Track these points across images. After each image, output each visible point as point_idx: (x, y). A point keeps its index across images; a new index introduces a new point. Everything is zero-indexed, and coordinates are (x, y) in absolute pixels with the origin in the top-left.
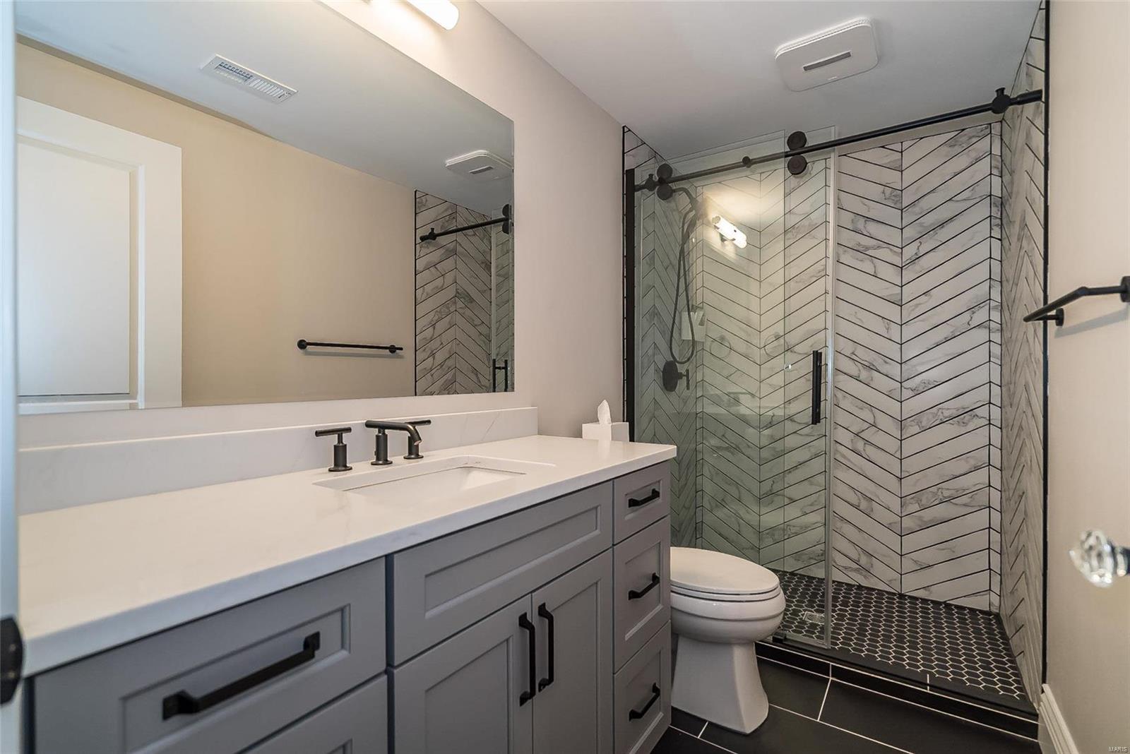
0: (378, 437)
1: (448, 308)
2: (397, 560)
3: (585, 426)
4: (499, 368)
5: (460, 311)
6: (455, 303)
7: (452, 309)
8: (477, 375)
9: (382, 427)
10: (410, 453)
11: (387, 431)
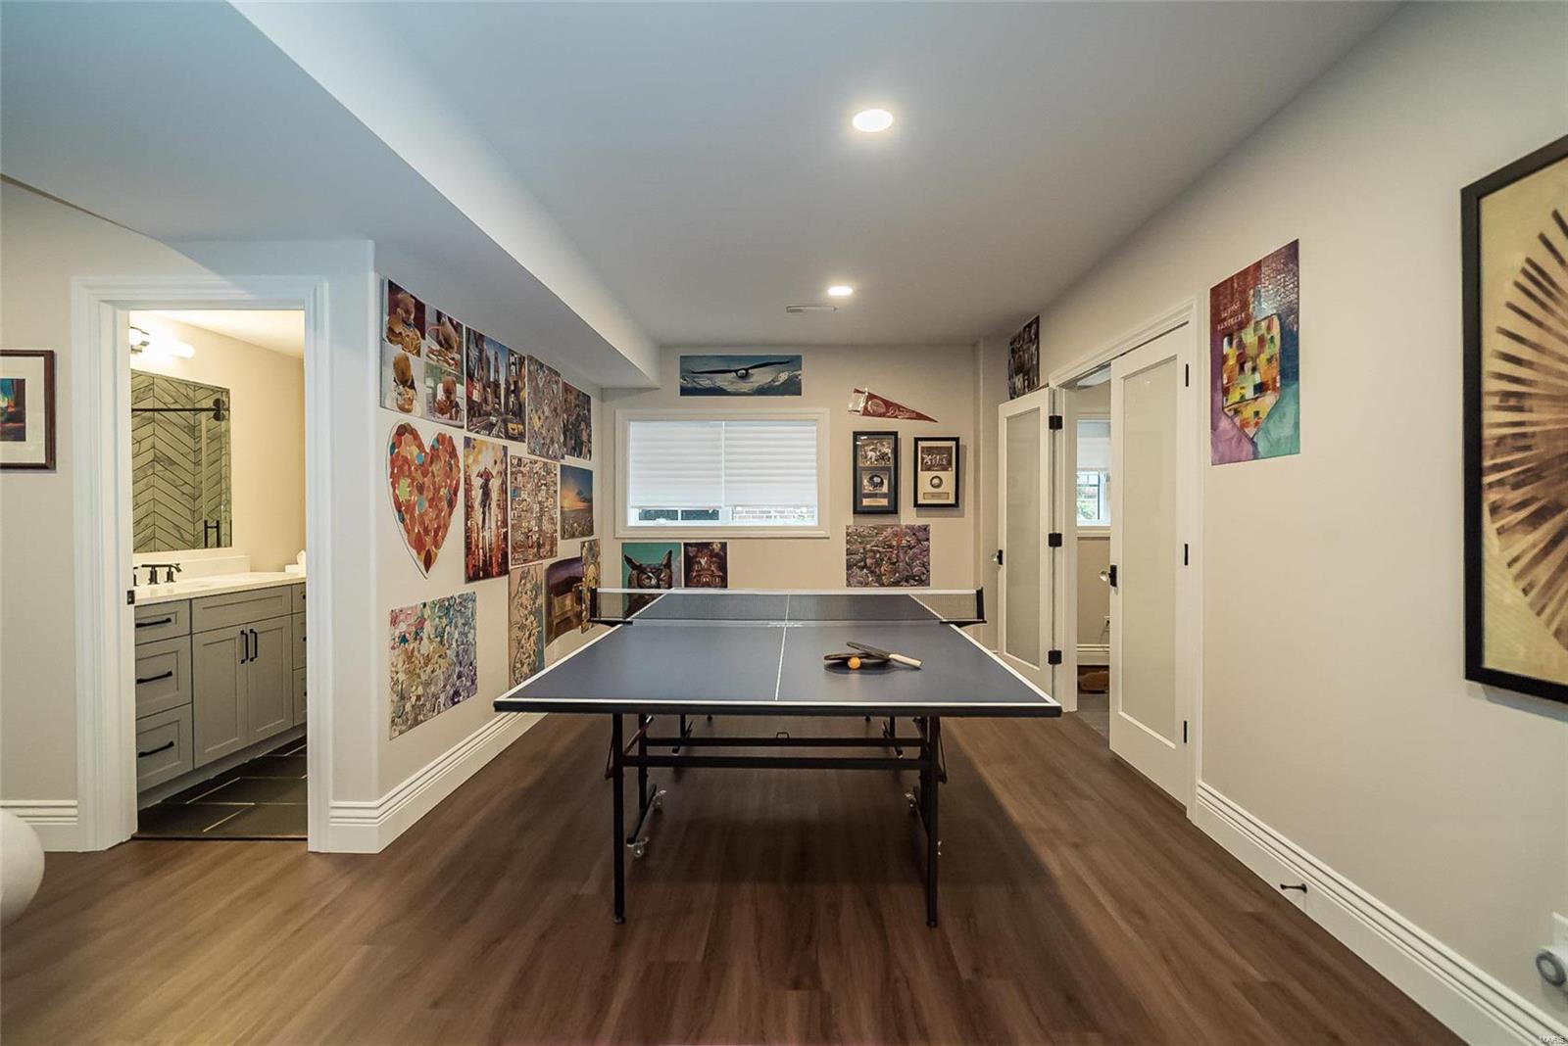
0: (151, 572)
1: (144, 471)
2: (194, 602)
3: (287, 567)
4: (211, 527)
5: (160, 474)
6: (153, 467)
7: (150, 472)
8: (178, 531)
9: (154, 567)
10: (168, 579)
11: (157, 569)
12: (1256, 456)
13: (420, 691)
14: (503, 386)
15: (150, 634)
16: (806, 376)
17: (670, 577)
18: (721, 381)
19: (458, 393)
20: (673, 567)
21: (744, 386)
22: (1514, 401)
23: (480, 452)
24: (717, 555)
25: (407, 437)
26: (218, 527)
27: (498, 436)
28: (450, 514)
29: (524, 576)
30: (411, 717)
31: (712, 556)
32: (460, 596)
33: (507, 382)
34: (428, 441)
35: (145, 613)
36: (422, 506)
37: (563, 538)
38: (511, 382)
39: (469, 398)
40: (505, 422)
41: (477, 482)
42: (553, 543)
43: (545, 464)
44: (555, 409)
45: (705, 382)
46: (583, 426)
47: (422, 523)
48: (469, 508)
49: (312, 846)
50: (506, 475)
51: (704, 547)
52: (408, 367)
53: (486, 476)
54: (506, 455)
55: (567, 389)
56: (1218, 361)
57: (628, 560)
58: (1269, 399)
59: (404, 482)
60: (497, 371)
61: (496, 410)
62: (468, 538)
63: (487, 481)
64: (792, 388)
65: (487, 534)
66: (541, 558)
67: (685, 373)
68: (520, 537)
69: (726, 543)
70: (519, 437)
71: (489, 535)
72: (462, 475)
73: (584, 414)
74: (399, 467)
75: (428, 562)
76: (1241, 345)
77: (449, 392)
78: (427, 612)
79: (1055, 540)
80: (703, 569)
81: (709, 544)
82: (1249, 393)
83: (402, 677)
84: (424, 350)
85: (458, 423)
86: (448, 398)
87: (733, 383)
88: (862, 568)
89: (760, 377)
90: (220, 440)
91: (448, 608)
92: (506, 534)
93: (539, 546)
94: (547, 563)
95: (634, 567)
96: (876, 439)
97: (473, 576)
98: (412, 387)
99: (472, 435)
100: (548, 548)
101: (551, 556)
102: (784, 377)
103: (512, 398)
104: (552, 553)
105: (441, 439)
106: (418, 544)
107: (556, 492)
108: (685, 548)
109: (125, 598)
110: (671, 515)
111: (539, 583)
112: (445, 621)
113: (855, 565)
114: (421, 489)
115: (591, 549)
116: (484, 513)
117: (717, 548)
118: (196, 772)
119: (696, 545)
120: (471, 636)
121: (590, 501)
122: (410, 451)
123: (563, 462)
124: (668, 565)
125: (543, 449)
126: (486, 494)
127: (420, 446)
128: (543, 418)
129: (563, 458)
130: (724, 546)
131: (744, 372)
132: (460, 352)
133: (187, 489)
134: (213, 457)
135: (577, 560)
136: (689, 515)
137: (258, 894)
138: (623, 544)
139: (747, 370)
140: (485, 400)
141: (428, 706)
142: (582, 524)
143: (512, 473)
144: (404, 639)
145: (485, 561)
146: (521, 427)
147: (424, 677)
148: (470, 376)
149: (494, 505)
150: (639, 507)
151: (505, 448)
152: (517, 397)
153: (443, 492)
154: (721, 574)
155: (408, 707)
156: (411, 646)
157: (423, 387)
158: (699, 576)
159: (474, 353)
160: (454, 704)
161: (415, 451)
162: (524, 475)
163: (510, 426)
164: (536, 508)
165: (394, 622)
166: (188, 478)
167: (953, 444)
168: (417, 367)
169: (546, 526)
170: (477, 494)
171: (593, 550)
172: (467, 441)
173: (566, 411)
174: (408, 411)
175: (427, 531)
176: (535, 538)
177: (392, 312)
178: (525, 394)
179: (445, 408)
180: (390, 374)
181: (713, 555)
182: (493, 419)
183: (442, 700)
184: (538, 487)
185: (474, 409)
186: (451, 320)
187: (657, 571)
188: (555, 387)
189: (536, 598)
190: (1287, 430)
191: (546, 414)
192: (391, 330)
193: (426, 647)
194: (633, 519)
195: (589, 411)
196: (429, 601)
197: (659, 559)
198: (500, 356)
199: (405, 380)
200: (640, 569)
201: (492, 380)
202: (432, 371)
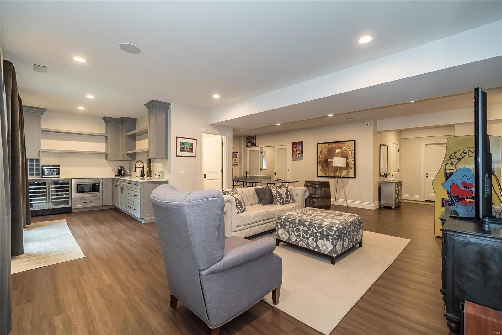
12: (298, 160)
22: (320, 158)
56: (293, 150)
58: (300, 155)
76: (296, 149)
79: (261, 170)
82: (298, 154)
167: (237, 153)
190: (302, 158)
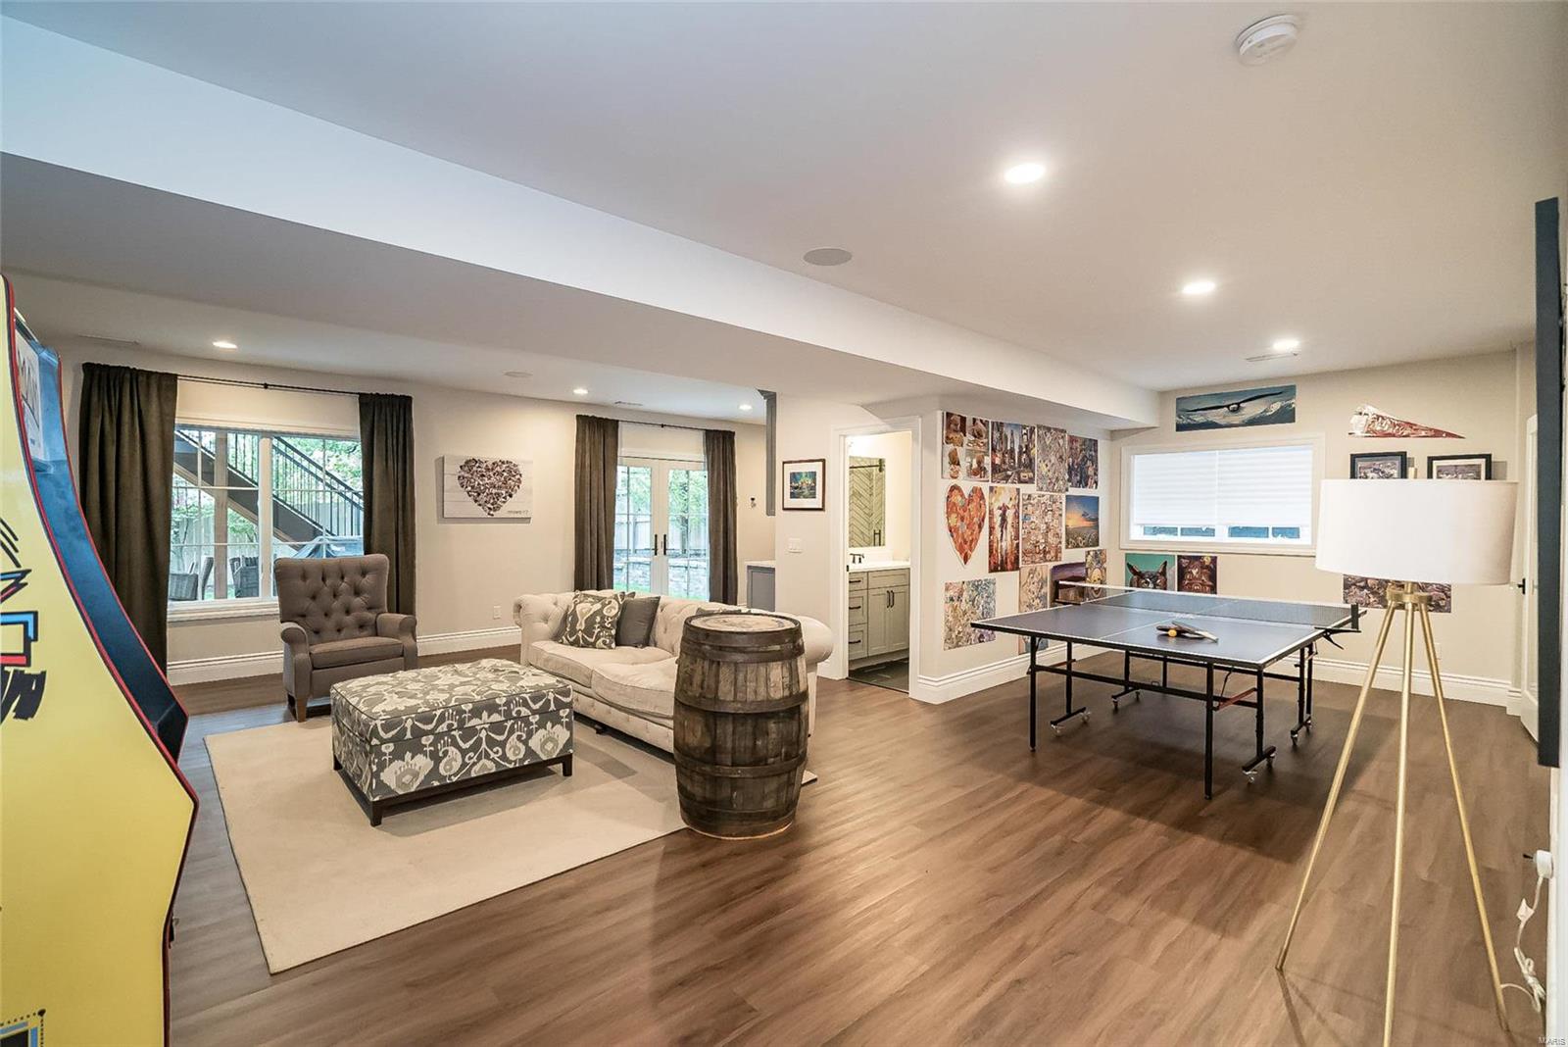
2: (869, 574)
10: (860, 561)
11: (855, 555)
13: (960, 629)
14: (1017, 450)
15: (854, 586)
16: (1300, 403)
17: (1165, 583)
18: (1213, 416)
19: (985, 461)
20: (1168, 576)
21: (1236, 419)
23: (1000, 494)
24: (1208, 567)
25: (956, 491)
26: (880, 534)
27: (1013, 483)
28: (980, 532)
29: (1032, 572)
30: (955, 641)
31: (1202, 568)
32: (986, 580)
33: (1020, 447)
34: (966, 492)
35: (853, 576)
36: (963, 528)
37: (1067, 547)
38: (1023, 446)
39: (993, 463)
40: (1018, 473)
41: (998, 513)
42: (1058, 551)
43: (1052, 496)
44: (1061, 457)
45: (1199, 418)
46: (1089, 463)
47: (963, 538)
48: (992, 529)
49: (910, 696)
50: (1018, 506)
51: (1196, 559)
52: (956, 454)
53: (1004, 509)
54: (1019, 494)
55: (1073, 439)
57: (1130, 567)
59: (954, 516)
60: (1013, 442)
61: (1011, 467)
62: (991, 546)
63: (1004, 512)
64: (1287, 416)
65: (1004, 544)
66: (1046, 561)
67: (1180, 412)
68: (1029, 547)
69: (1216, 557)
70: (1031, 481)
71: (1006, 544)
72: (987, 510)
73: (1091, 455)
74: (951, 508)
75: (966, 559)
77: (979, 463)
78: (965, 586)
80: (1195, 578)
81: (1200, 557)
83: (951, 619)
84: (966, 442)
85: (985, 479)
86: (979, 466)
87: (1224, 417)
88: (1362, 588)
89: (1252, 409)
90: (882, 479)
91: (977, 586)
92: (1018, 544)
93: (1045, 552)
94: (1051, 565)
95: (1135, 573)
96: (1378, 460)
97: (993, 569)
98: (958, 464)
99: (995, 485)
100: (1053, 554)
101: (1056, 560)
102: (1276, 406)
103: (1024, 456)
104: (1056, 558)
105: (975, 490)
106: (961, 549)
107: (1061, 515)
108: (1178, 560)
109: (845, 568)
110: (1172, 531)
111: (1044, 577)
112: (975, 593)
113: (1354, 584)
114: (962, 519)
115: (1096, 555)
116: (1002, 531)
117: (1207, 561)
118: (868, 658)
119: (1189, 557)
120: (991, 605)
121: (1096, 520)
122: (957, 499)
123: (1068, 493)
124: (1164, 573)
125: (1051, 485)
126: (1004, 520)
127: (962, 495)
128: (1049, 465)
129: (1067, 490)
130: (1214, 560)
131: (1235, 406)
132: (987, 437)
133: (867, 511)
134: (878, 491)
135: (1082, 564)
136: (1186, 532)
137: (888, 705)
138: (1127, 554)
139: (1238, 404)
140: (1004, 463)
141: (965, 638)
142: (1089, 537)
143: (1024, 505)
144: (952, 599)
145: (1002, 560)
146: (1031, 474)
147: (962, 622)
148: (994, 450)
149: (1009, 526)
150: (1141, 525)
151: (1018, 490)
152: (1028, 456)
153: (976, 519)
154: (1211, 583)
155: (954, 636)
156: (956, 603)
157: (965, 462)
158: (1191, 584)
159: (997, 435)
160: (980, 642)
161: (960, 498)
162: (1033, 505)
163: (1022, 474)
164: (1043, 527)
165: (947, 589)
166: (868, 505)
168: (961, 452)
169: (1052, 540)
170: (998, 520)
171: (1099, 558)
172: (991, 489)
173: (1071, 456)
174: (956, 478)
175: (966, 542)
176: (1041, 548)
177: (948, 427)
178: (1035, 452)
179: (978, 471)
180: (947, 460)
181: (1203, 566)
182: (1009, 473)
183: (973, 637)
184: (1045, 513)
185: (995, 469)
186: (981, 421)
187: (1154, 577)
188: (1061, 441)
189: (1042, 588)
191: (1053, 461)
192: (947, 437)
193: (964, 606)
194: (1136, 534)
195: (1096, 451)
196: (966, 580)
197: (1157, 568)
198: (1015, 432)
199: (955, 461)
200: (1140, 575)
201: (1009, 448)
202: (970, 453)
